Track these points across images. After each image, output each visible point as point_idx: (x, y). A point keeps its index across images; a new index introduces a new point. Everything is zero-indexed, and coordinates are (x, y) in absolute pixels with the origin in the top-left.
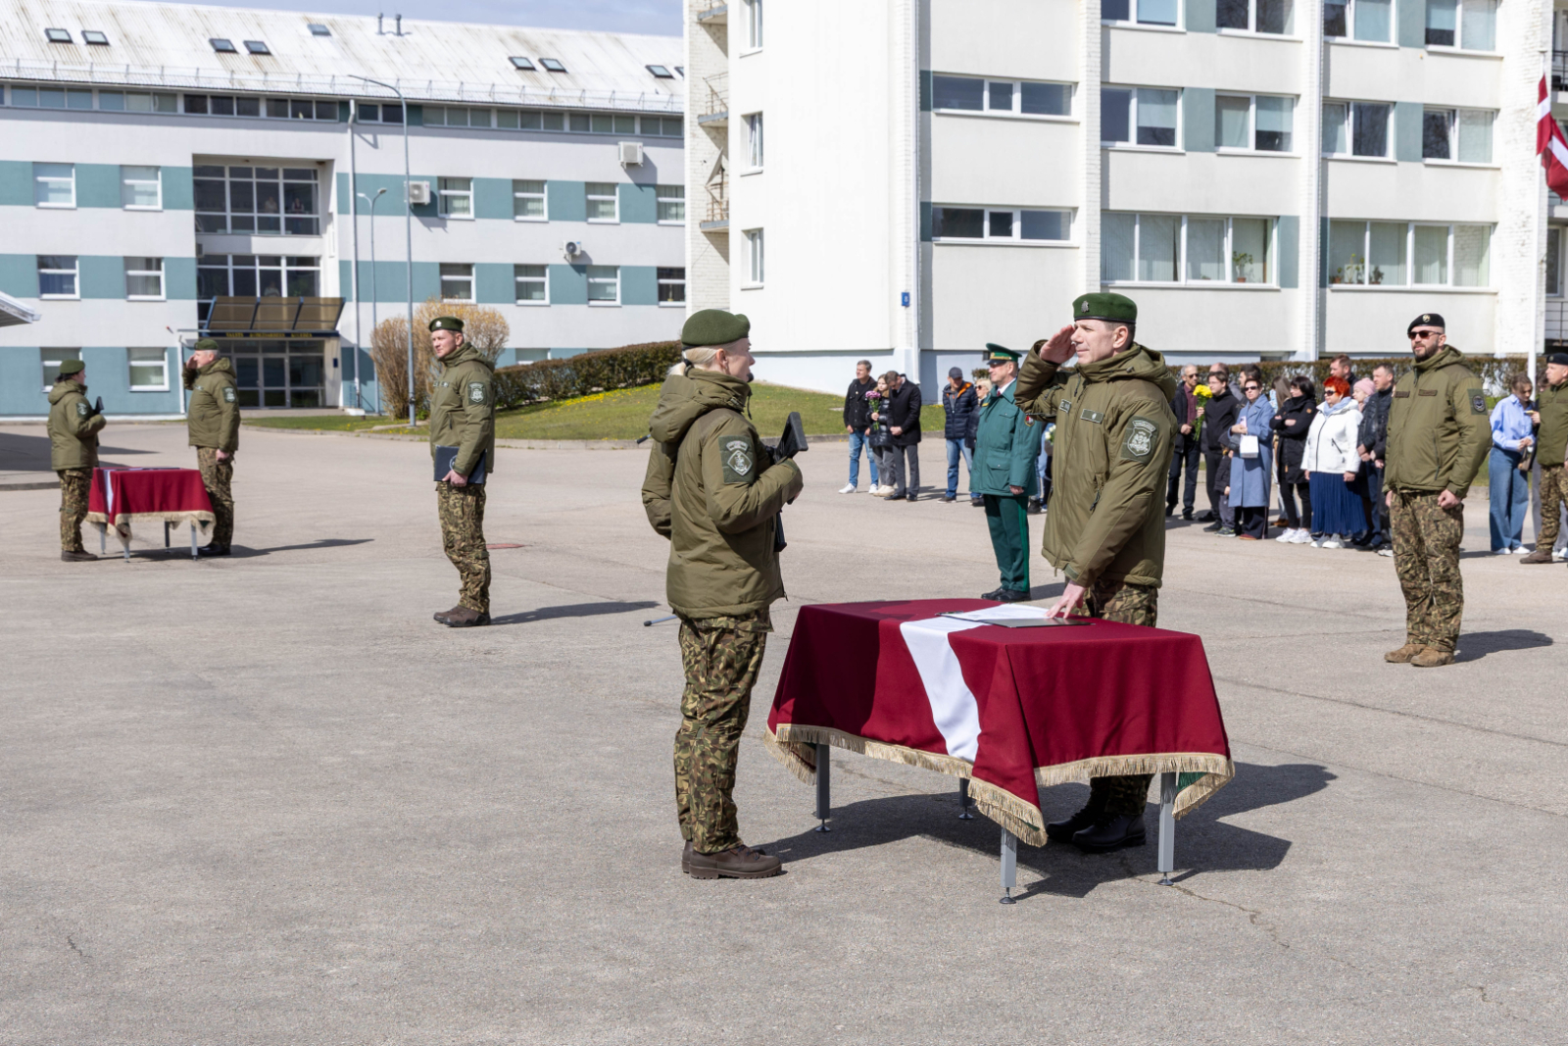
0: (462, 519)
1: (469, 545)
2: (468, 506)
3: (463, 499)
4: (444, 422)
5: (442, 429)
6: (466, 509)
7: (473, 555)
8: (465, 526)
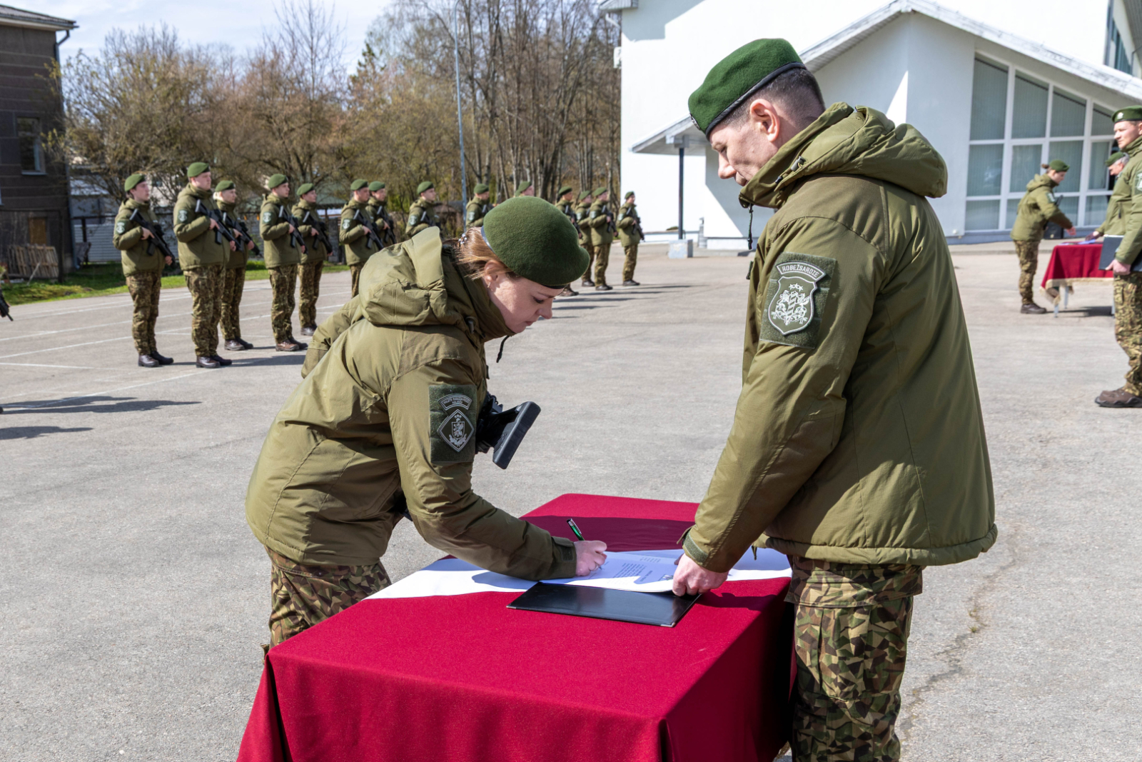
0: (1122, 304)
1: (1127, 331)
2: (1128, 292)
3: (1123, 286)
4: (1114, 212)
5: (1113, 217)
6: (1127, 296)
7: (1131, 340)
8: (1124, 312)
